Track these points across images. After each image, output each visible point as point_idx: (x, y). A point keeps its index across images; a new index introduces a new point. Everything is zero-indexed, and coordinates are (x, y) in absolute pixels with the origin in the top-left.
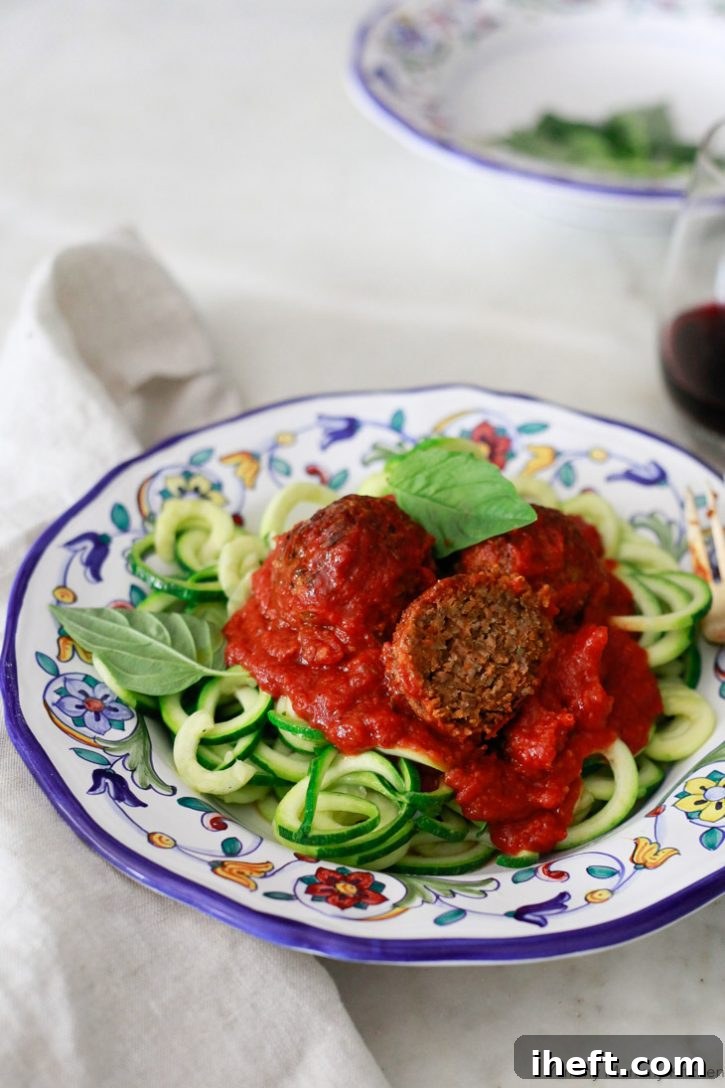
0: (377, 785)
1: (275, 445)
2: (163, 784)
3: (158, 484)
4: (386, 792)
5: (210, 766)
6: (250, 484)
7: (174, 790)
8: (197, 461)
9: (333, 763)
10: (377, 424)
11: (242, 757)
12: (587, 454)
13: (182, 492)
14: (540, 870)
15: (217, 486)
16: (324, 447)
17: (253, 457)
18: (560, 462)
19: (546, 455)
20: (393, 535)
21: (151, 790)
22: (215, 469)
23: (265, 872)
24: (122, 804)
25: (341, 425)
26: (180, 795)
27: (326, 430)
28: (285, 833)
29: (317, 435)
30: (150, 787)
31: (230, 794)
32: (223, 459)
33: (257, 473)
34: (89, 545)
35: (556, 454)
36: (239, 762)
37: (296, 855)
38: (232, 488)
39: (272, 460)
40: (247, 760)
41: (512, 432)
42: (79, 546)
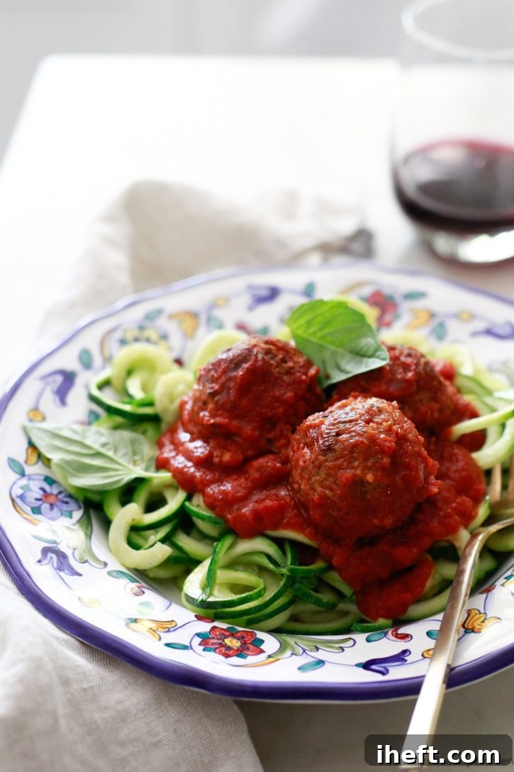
0: (265, 562)
1: (213, 306)
2: (97, 560)
3: (118, 335)
4: (271, 566)
5: (136, 547)
6: (189, 335)
7: (106, 564)
8: (151, 317)
9: (232, 546)
10: (293, 292)
11: (163, 541)
12: (457, 316)
13: (136, 340)
14: (390, 633)
15: (164, 337)
16: (251, 308)
17: (194, 315)
18: (435, 322)
19: (424, 316)
20: (285, 365)
21: (87, 564)
22: (164, 323)
23: (169, 628)
24: (62, 574)
25: (264, 293)
26: (110, 568)
27: (254, 296)
28: (190, 600)
29: (246, 299)
30: (86, 562)
31: (151, 569)
32: (171, 317)
33: (196, 327)
34: (59, 379)
35: (432, 315)
36: (159, 544)
37: (196, 616)
38: (176, 339)
39: (210, 319)
40: (167, 543)
41: (398, 298)
42: (51, 379)
